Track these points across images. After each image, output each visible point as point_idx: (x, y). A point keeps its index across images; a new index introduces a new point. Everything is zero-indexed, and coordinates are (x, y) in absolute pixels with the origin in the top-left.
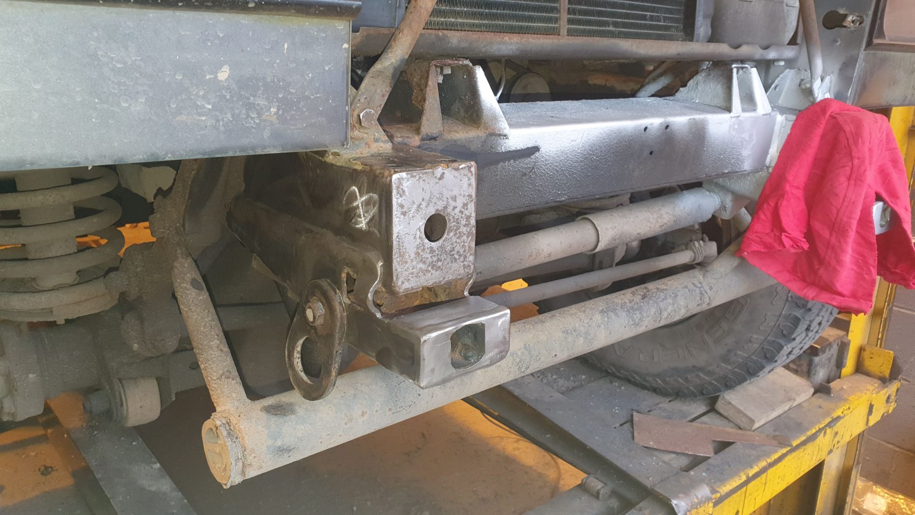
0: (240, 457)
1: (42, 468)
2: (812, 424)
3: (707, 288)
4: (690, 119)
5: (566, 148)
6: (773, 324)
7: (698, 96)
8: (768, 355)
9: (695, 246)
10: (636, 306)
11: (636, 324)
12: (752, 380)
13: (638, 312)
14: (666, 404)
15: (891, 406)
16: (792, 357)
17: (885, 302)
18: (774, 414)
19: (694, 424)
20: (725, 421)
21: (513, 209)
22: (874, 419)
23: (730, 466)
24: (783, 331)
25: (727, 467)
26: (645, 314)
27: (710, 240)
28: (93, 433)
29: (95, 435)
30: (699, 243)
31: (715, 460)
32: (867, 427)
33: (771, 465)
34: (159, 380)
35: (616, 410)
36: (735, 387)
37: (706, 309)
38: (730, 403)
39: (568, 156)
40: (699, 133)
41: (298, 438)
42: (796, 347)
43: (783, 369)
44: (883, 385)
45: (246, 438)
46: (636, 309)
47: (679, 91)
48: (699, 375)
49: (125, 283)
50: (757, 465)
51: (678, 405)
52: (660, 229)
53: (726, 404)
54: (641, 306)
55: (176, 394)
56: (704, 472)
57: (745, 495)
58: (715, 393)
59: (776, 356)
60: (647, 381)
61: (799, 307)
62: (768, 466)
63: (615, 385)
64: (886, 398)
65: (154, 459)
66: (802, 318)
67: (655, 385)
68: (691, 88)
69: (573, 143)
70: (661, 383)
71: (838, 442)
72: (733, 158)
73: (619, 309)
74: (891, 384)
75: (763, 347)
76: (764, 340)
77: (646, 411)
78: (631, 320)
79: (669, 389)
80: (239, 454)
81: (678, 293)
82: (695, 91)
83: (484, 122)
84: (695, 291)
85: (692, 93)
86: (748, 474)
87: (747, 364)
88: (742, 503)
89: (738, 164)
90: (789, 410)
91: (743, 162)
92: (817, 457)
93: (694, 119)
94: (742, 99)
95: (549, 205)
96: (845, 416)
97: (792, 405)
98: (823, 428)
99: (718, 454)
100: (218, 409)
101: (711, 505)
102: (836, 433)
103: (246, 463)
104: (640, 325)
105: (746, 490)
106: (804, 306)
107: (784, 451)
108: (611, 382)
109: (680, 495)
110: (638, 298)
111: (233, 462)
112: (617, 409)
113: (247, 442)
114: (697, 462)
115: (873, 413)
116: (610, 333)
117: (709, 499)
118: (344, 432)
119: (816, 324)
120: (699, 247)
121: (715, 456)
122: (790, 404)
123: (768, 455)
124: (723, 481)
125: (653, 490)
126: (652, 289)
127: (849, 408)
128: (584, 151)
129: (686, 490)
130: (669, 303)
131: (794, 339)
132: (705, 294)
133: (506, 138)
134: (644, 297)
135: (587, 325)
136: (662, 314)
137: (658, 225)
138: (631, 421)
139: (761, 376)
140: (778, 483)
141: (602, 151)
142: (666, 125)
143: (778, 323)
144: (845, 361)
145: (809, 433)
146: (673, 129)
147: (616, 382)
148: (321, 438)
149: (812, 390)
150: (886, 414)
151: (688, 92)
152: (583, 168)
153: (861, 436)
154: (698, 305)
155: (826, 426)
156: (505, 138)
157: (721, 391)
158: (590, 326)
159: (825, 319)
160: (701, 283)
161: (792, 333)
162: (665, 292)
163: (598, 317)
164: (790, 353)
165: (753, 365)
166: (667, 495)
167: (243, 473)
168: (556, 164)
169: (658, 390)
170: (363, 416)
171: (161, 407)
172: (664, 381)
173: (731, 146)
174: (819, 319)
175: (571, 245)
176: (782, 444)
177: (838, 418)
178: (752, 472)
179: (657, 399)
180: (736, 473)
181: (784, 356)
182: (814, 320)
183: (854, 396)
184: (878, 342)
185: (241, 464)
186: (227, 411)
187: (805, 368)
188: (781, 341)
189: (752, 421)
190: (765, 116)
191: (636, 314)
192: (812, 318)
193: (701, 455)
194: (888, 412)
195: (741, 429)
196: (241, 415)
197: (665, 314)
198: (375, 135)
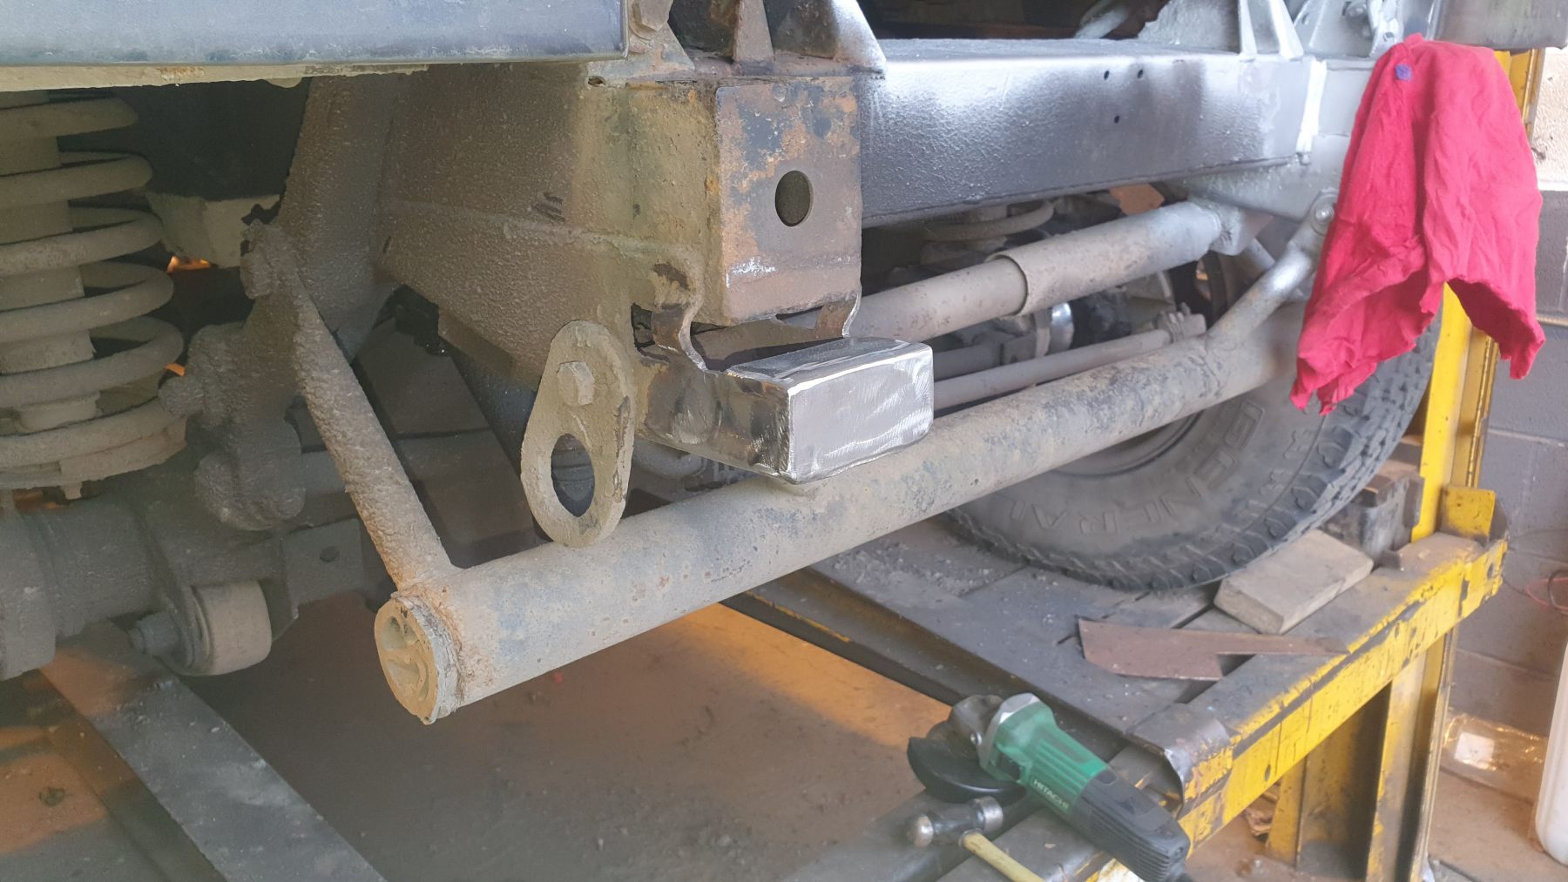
0: (452, 662)
1: (45, 793)
2: (1377, 617)
3: (1214, 366)
4: (1177, 61)
5: (979, 102)
6: (1307, 448)
7: (1179, 34)
8: (1302, 502)
9: (1171, 322)
10: (1102, 397)
11: (1104, 428)
12: (1276, 548)
13: (1105, 406)
14: (1129, 603)
15: (1494, 583)
16: (1340, 505)
17: (1477, 409)
18: (1314, 606)
19: (1183, 631)
20: (1235, 624)
21: (896, 214)
22: (1470, 606)
23: (1251, 693)
24: (1324, 458)
25: (1246, 694)
26: (1117, 409)
27: (1194, 312)
28: (137, 718)
29: (141, 722)
30: (1176, 316)
31: (1226, 684)
32: (1459, 620)
33: (1318, 686)
34: (265, 584)
35: (1048, 619)
36: (1247, 562)
37: (1213, 404)
38: (1239, 592)
39: (983, 118)
40: (1191, 85)
41: (553, 626)
42: (1345, 485)
43: (1320, 532)
44: (1481, 548)
45: (461, 627)
46: (1104, 402)
47: (1144, 29)
48: (1187, 550)
49: (198, 396)
50: (1295, 688)
51: (1152, 603)
52: (1126, 273)
53: (1232, 594)
54: (1109, 397)
55: (300, 608)
56: (1209, 704)
57: (1279, 738)
58: (1214, 577)
59: (1315, 502)
60: (1096, 568)
61: (1350, 414)
62: (1312, 688)
63: (1042, 581)
64: (1487, 569)
65: (254, 754)
66: (1355, 434)
67: (1110, 574)
68: (1164, 21)
69: (991, 94)
70: (1121, 569)
71: (1417, 646)
72: (1246, 136)
73: (1076, 402)
74: (1492, 545)
75: (1292, 490)
76: (1294, 477)
77: (1100, 616)
78: (1095, 420)
79: (1135, 578)
80: (451, 656)
81: (1168, 374)
82: (1173, 24)
83: (842, 47)
84: (1195, 370)
85: (1168, 29)
86: (1282, 703)
87: (1265, 520)
88: (1275, 752)
89: (1254, 146)
90: (1336, 597)
91: (1261, 143)
92: (1386, 671)
93: (1182, 61)
94: (1256, 32)
95: (954, 208)
96: (1426, 600)
97: (1340, 589)
98: (1394, 622)
99: (1229, 675)
100: (401, 585)
101: (1229, 753)
102: (1414, 631)
103: (464, 673)
104: (1110, 429)
105: (1281, 729)
106: (1357, 412)
107: (1336, 661)
108: (1034, 576)
109: (1178, 740)
110: (1102, 384)
111: (442, 671)
112: (1051, 618)
113: (463, 634)
114: (1194, 691)
115: (1469, 596)
116: (1063, 443)
117: (1225, 744)
118: (632, 614)
119: (1377, 444)
120: (1177, 324)
121: (1225, 679)
122: (1337, 589)
123: (1312, 670)
124: (1243, 717)
125: (1132, 735)
126: (1123, 370)
127: (1432, 588)
128: (1010, 109)
129: (1187, 732)
130: (1155, 391)
131: (1343, 471)
132: (1211, 376)
133: (881, 78)
134: (1113, 381)
135: (1024, 429)
136: (1145, 410)
137: (1123, 266)
138: (1077, 634)
139: (1290, 539)
140: (1329, 717)
141: (1038, 110)
142: (1138, 70)
143: (1315, 445)
144: (1417, 514)
145: (1373, 631)
146: (1150, 78)
147: (1042, 575)
148: (593, 625)
149: (1370, 564)
150: (1487, 598)
151: (1160, 29)
152: (1009, 140)
153: (1448, 638)
154: (1201, 395)
155: (1397, 619)
156: (879, 77)
157: (1223, 573)
158: (1029, 430)
159: (1391, 435)
160: (1203, 358)
161: (1340, 459)
162: (1146, 372)
163: (1041, 415)
164: (1336, 497)
165: (1276, 521)
166: (1156, 741)
167: (460, 692)
168: (964, 131)
169: (1115, 583)
170: (664, 586)
171: (273, 636)
172: (1127, 565)
173: (1241, 114)
174: (1381, 435)
175: (981, 302)
176: (1332, 651)
177: (1417, 605)
178: (1288, 699)
179: (1119, 596)
180: (1263, 703)
181: (1327, 501)
182: (1373, 435)
183: (1437, 569)
184: (1468, 477)
185: (455, 675)
186: (419, 585)
187: (1354, 529)
188: (1323, 476)
189: (1280, 619)
190: (1294, 63)
191: (1103, 410)
192: (1370, 433)
193: (1202, 678)
194: (1491, 593)
195: (1259, 632)
196: (447, 588)
197: (1149, 411)
198: (664, 47)
